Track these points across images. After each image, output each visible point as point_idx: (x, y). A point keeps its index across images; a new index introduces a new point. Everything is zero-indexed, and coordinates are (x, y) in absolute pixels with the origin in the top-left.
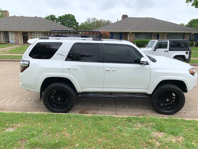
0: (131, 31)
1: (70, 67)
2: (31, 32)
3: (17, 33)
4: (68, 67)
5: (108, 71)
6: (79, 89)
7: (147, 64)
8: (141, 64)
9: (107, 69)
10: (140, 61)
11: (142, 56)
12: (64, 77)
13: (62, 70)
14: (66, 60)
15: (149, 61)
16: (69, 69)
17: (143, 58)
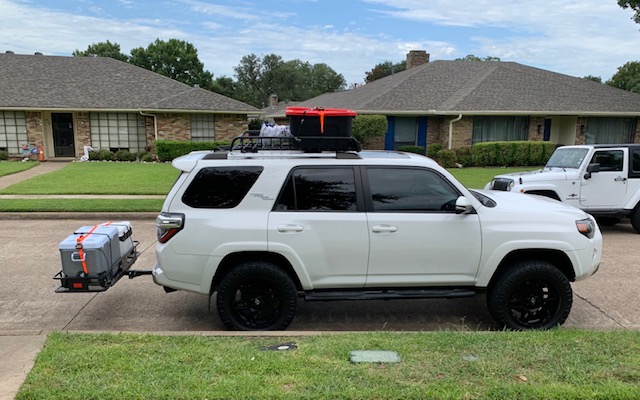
0: (461, 113)
1: (285, 227)
2: (89, 115)
3: (37, 119)
4: (281, 227)
5: (378, 232)
6: (308, 281)
7: (473, 211)
8: (458, 212)
9: (376, 228)
10: (455, 206)
11: (459, 194)
12: (271, 249)
13: (267, 235)
14: (274, 209)
15: (477, 204)
16: (283, 231)
17: (461, 198)
